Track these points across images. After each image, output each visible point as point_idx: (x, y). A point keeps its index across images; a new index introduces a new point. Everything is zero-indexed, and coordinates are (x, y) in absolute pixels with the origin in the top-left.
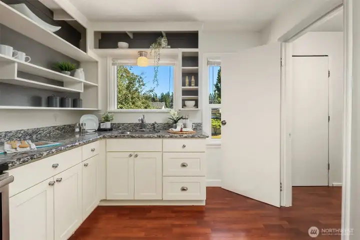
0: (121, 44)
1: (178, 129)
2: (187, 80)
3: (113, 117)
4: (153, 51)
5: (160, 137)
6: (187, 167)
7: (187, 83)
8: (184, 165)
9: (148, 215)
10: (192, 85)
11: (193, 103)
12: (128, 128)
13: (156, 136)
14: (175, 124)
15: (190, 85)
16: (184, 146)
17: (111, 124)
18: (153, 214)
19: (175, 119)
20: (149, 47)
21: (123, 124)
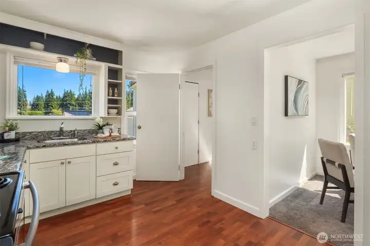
0: (34, 44)
1: (107, 134)
2: (111, 91)
3: (19, 126)
4: (79, 60)
5: (94, 142)
6: (119, 165)
7: (111, 94)
8: (116, 164)
9: (85, 214)
10: (116, 95)
11: (115, 111)
12: (37, 137)
13: (91, 142)
14: (101, 131)
15: (113, 96)
16: (117, 148)
17: (16, 133)
18: (88, 212)
19: (101, 125)
20: (72, 55)
21: (30, 133)
